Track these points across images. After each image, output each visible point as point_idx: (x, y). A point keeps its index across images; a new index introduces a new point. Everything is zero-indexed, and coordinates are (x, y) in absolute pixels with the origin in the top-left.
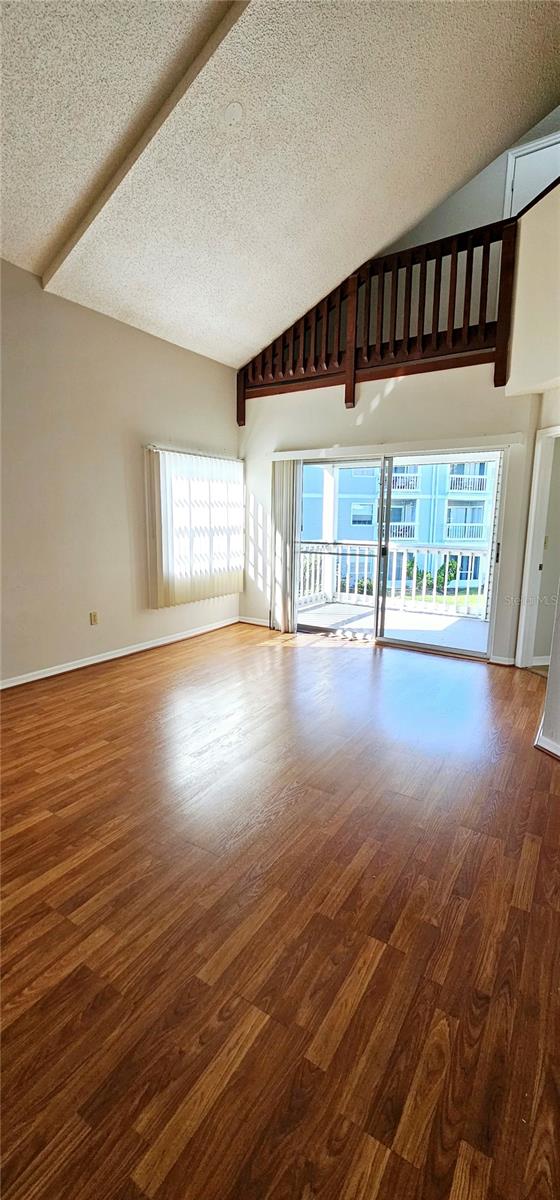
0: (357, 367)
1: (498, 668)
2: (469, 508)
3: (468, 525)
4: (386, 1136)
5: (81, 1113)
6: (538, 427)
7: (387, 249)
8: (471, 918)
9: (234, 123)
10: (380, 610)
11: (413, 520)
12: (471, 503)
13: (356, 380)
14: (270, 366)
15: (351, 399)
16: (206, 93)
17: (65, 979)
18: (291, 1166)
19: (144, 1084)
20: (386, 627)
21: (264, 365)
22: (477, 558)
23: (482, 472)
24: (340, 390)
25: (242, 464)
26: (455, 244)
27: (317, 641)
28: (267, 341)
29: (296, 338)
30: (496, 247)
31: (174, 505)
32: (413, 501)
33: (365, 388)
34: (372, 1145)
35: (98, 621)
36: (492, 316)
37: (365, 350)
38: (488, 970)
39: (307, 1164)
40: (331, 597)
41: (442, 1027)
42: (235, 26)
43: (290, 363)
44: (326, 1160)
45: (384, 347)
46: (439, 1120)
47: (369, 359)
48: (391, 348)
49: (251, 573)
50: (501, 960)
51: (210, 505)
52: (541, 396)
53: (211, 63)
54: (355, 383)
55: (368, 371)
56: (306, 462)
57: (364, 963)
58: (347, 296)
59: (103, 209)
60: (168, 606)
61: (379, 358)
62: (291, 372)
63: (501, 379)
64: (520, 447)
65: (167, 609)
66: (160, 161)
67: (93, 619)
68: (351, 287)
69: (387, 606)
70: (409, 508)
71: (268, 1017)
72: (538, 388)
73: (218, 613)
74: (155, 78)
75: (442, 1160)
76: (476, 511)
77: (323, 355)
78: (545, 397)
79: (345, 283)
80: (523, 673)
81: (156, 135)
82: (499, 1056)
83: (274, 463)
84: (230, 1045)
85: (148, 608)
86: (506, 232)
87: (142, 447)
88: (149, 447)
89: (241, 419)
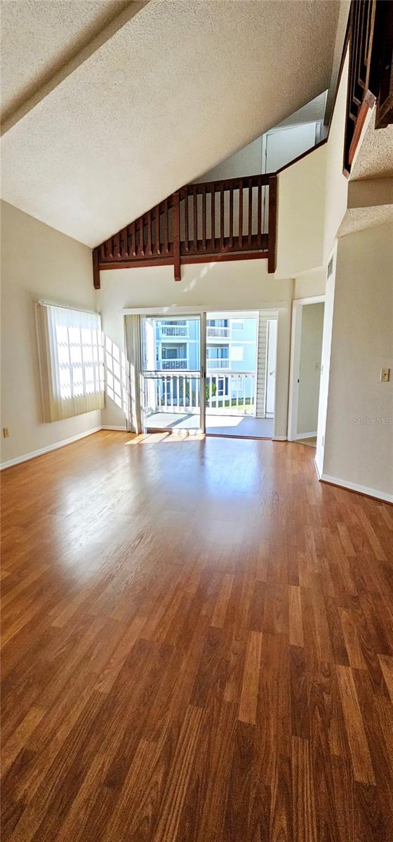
0: (181, 255)
1: (279, 443)
2: (220, 349)
3: (220, 360)
4: (346, 662)
5: (191, 703)
6: (293, 299)
7: (198, 179)
8: (331, 566)
9: (118, 84)
10: (204, 415)
11: (185, 357)
12: (221, 345)
13: (181, 262)
14: (117, 247)
15: (178, 276)
16: (103, 60)
17: (133, 649)
18: (312, 689)
19: (217, 681)
20: (206, 426)
21: (113, 247)
22: (227, 379)
23: (226, 326)
24: (170, 269)
25: (99, 317)
26: (241, 183)
27: (166, 437)
28: (115, 230)
29: (137, 230)
30: (266, 189)
31: (58, 346)
32: (185, 344)
33: (187, 269)
34: (342, 669)
35: (9, 435)
36: (265, 230)
37: (186, 244)
38: (351, 585)
39: (319, 685)
40: (154, 409)
41: (344, 615)
42: (129, 22)
43: (133, 247)
44: (325, 680)
45: (199, 243)
46: (364, 651)
47: (189, 249)
48: (204, 243)
49: (110, 393)
50: (354, 579)
51: (82, 346)
52: (294, 280)
53: (109, 42)
54: (180, 264)
55: (189, 257)
56: (148, 316)
57: (294, 597)
58: (172, 206)
59: (17, 124)
60: (58, 420)
61: (196, 249)
62: (134, 254)
63: (272, 268)
64: (285, 310)
65: (57, 422)
66: (65, 98)
67: (5, 432)
68: (175, 201)
69: (206, 413)
70: (182, 348)
71: (261, 633)
72: (294, 276)
73: (86, 424)
74: (68, 41)
75: (374, 664)
76: (224, 351)
77: (158, 244)
78: (297, 281)
79: (170, 198)
80: (293, 444)
81: (65, 80)
82: (375, 619)
83: (125, 316)
84: (250, 650)
85: (43, 422)
86: (270, 180)
87: (33, 302)
88: (39, 302)
89: (97, 284)
